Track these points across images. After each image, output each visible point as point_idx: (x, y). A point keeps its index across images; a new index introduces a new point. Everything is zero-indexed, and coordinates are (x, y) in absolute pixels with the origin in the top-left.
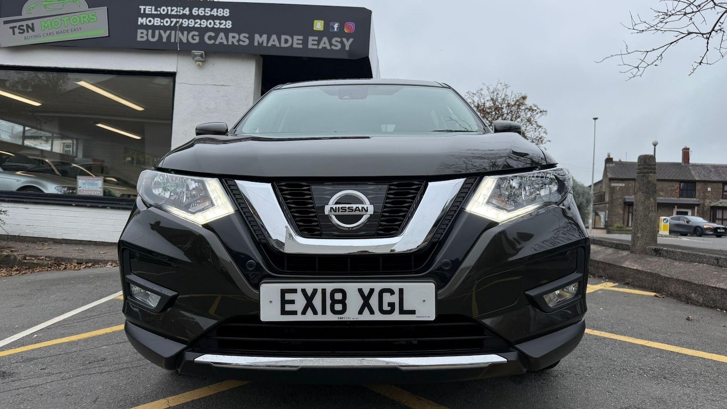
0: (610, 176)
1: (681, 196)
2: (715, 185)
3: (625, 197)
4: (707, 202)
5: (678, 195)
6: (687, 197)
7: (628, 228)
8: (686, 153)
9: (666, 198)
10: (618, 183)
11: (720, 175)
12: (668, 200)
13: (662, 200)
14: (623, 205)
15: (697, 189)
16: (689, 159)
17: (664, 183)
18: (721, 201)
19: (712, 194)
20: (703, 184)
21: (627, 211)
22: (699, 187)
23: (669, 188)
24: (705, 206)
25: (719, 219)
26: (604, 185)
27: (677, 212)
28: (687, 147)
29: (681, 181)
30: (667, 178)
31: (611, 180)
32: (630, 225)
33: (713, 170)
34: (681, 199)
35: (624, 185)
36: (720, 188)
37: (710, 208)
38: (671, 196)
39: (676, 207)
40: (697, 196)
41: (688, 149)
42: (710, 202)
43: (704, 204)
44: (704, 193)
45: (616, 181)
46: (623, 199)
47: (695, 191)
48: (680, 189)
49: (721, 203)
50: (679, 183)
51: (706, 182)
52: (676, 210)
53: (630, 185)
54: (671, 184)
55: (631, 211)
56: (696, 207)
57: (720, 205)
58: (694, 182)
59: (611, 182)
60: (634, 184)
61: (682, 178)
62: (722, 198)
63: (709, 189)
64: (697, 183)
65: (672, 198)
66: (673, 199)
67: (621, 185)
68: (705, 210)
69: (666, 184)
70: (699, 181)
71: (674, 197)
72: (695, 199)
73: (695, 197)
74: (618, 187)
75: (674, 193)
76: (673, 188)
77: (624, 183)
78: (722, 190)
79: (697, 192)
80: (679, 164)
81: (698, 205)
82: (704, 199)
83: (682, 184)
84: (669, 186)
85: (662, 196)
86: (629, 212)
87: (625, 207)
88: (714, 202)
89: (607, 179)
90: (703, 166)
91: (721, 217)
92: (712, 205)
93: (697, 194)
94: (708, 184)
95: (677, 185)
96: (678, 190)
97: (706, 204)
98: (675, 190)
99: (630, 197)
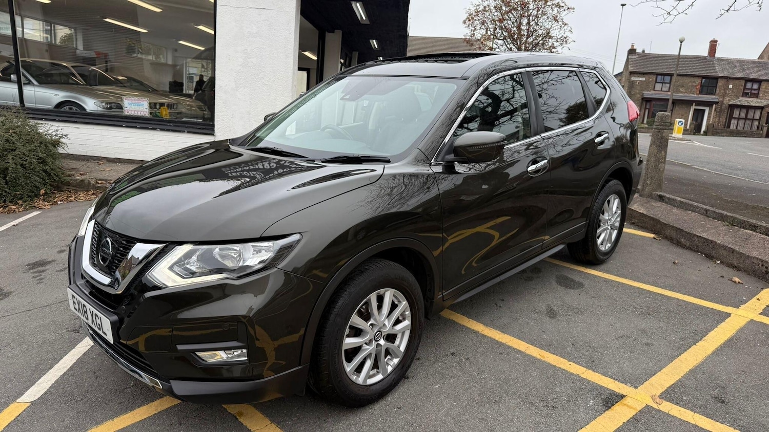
0: (631, 69)
1: (701, 92)
2: (737, 82)
3: (644, 92)
4: (727, 99)
5: (698, 92)
6: (707, 94)
7: (643, 125)
8: (713, 45)
9: (686, 95)
10: (638, 77)
11: (744, 70)
12: (688, 96)
13: (681, 96)
14: (640, 101)
15: (718, 86)
16: (715, 53)
17: (685, 78)
18: (741, 99)
19: (732, 91)
20: (725, 80)
21: (644, 107)
22: (720, 83)
23: (690, 84)
24: (724, 104)
25: (735, 118)
26: (624, 78)
27: (695, 109)
28: (716, 39)
29: (703, 77)
30: (689, 73)
31: (632, 73)
32: (645, 122)
33: (738, 65)
34: (700, 95)
35: (644, 79)
36: (742, 86)
37: (728, 106)
38: (691, 92)
39: (694, 104)
40: (717, 93)
41: (716, 41)
42: (729, 100)
43: (722, 103)
44: (724, 90)
45: (636, 75)
46: (641, 94)
47: (716, 88)
48: (701, 86)
49: (740, 101)
50: (701, 79)
51: (728, 79)
52: (693, 107)
53: (651, 80)
54: (693, 79)
55: (648, 107)
56: (714, 105)
57: (739, 104)
58: (716, 78)
59: (632, 75)
60: (654, 79)
61: (705, 74)
62: (742, 96)
63: (731, 86)
64: (719, 80)
65: (691, 95)
66: (693, 95)
67: (641, 79)
68: (723, 108)
69: (687, 80)
70: (722, 77)
71: (692, 94)
72: (714, 96)
73: (715, 95)
74: (638, 82)
75: (694, 90)
76: (694, 84)
77: (643, 77)
78: (743, 88)
79: (718, 89)
80: (704, 58)
81: (716, 103)
82: (724, 96)
83: (704, 80)
84: (691, 82)
85: (682, 93)
86: (646, 108)
87: (642, 103)
88: (734, 100)
89: (628, 72)
90: (728, 61)
91: (737, 116)
92: (730, 103)
93: (717, 91)
94: (730, 81)
95: (698, 81)
96: (699, 87)
97: (725, 102)
98: (696, 86)
99: (648, 92)
